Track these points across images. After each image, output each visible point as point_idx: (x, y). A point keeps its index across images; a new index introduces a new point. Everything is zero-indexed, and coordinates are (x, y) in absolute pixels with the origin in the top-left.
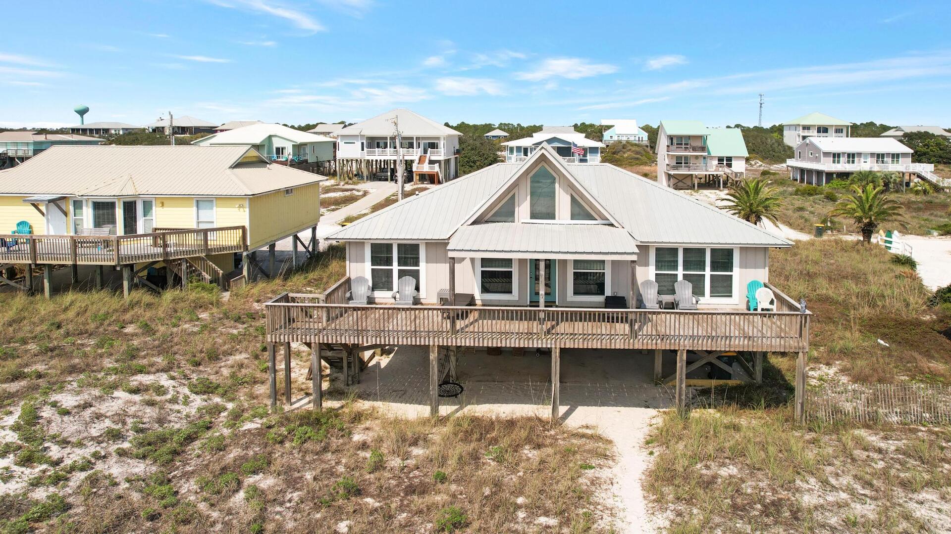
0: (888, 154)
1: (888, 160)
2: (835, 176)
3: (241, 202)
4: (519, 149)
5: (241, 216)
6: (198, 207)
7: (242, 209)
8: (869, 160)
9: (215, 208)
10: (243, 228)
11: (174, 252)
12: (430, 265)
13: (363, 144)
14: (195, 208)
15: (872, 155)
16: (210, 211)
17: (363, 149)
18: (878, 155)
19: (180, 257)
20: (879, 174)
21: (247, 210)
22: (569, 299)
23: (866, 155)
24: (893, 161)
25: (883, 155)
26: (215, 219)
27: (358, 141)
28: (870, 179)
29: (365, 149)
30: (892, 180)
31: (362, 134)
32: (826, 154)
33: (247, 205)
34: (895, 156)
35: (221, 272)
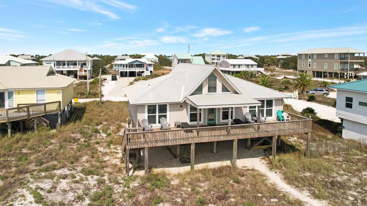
0: (250, 65)
1: (250, 67)
2: (234, 72)
3: (58, 91)
4: (121, 65)
5: (58, 97)
6: (37, 93)
7: (58, 94)
8: (244, 67)
9: (46, 94)
10: (60, 102)
11: (32, 115)
12: (171, 112)
13: (55, 64)
14: (36, 94)
15: (245, 65)
16: (43, 95)
17: (55, 66)
18: (247, 65)
19: (34, 116)
20: (249, 72)
21: (61, 94)
22: (221, 121)
23: (243, 65)
24: (251, 67)
25: (248, 65)
26: (46, 98)
27: (52, 63)
28: (247, 73)
29: (56, 66)
30: (253, 74)
31: (54, 59)
32: (231, 65)
33: (61, 92)
34: (252, 65)
35: (48, 122)
